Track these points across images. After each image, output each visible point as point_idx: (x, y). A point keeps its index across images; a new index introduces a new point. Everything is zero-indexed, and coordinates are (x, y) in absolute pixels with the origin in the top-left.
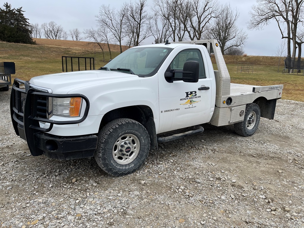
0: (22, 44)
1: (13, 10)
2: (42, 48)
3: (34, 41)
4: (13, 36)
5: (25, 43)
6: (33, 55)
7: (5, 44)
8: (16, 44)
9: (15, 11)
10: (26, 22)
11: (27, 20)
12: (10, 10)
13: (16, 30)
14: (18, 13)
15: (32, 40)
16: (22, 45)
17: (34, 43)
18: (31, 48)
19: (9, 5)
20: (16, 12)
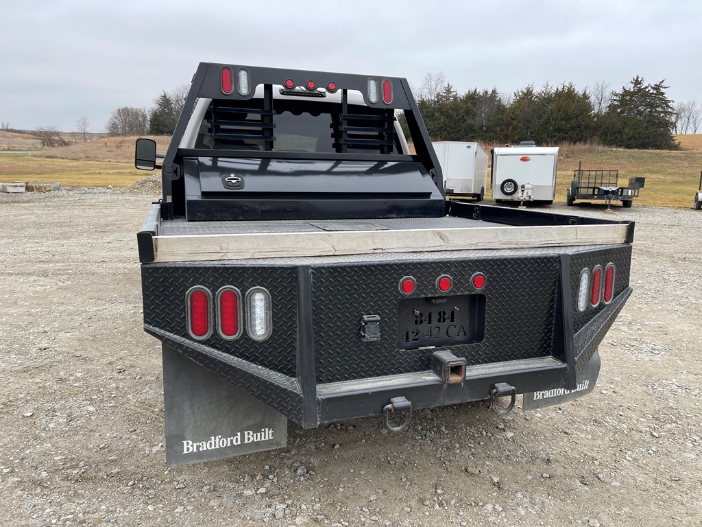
0: (651, 151)
1: (646, 87)
2: (689, 157)
3: (676, 142)
4: (637, 136)
5: (657, 149)
6: (669, 171)
7: (620, 152)
8: (642, 151)
9: (650, 88)
10: (668, 106)
11: (669, 104)
12: (640, 89)
13: (646, 124)
14: (655, 92)
15: (674, 140)
16: (651, 153)
17: (677, 148)
18: (669, 157)
19: (639, 80)
20: (651, 92)
